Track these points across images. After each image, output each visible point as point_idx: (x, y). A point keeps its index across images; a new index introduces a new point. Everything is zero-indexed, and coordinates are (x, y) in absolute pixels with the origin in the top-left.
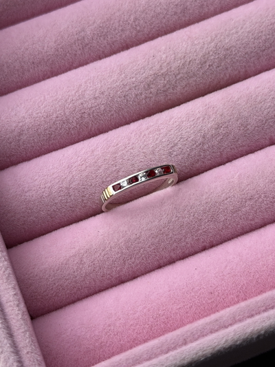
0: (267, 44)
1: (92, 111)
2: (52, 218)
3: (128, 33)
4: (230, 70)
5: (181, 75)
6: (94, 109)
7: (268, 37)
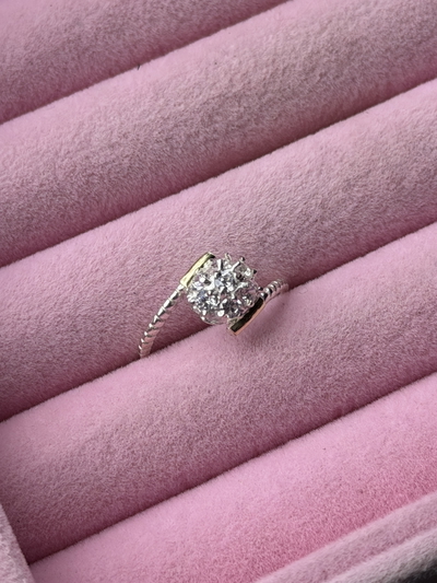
0: (426, 31)
1: (106, 171)
2: (44, 376)
3: (161, 24)
4: (359, 81)
5: (270, 95)
6: (110, 166)
7: (426, 17)
